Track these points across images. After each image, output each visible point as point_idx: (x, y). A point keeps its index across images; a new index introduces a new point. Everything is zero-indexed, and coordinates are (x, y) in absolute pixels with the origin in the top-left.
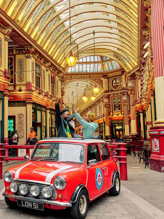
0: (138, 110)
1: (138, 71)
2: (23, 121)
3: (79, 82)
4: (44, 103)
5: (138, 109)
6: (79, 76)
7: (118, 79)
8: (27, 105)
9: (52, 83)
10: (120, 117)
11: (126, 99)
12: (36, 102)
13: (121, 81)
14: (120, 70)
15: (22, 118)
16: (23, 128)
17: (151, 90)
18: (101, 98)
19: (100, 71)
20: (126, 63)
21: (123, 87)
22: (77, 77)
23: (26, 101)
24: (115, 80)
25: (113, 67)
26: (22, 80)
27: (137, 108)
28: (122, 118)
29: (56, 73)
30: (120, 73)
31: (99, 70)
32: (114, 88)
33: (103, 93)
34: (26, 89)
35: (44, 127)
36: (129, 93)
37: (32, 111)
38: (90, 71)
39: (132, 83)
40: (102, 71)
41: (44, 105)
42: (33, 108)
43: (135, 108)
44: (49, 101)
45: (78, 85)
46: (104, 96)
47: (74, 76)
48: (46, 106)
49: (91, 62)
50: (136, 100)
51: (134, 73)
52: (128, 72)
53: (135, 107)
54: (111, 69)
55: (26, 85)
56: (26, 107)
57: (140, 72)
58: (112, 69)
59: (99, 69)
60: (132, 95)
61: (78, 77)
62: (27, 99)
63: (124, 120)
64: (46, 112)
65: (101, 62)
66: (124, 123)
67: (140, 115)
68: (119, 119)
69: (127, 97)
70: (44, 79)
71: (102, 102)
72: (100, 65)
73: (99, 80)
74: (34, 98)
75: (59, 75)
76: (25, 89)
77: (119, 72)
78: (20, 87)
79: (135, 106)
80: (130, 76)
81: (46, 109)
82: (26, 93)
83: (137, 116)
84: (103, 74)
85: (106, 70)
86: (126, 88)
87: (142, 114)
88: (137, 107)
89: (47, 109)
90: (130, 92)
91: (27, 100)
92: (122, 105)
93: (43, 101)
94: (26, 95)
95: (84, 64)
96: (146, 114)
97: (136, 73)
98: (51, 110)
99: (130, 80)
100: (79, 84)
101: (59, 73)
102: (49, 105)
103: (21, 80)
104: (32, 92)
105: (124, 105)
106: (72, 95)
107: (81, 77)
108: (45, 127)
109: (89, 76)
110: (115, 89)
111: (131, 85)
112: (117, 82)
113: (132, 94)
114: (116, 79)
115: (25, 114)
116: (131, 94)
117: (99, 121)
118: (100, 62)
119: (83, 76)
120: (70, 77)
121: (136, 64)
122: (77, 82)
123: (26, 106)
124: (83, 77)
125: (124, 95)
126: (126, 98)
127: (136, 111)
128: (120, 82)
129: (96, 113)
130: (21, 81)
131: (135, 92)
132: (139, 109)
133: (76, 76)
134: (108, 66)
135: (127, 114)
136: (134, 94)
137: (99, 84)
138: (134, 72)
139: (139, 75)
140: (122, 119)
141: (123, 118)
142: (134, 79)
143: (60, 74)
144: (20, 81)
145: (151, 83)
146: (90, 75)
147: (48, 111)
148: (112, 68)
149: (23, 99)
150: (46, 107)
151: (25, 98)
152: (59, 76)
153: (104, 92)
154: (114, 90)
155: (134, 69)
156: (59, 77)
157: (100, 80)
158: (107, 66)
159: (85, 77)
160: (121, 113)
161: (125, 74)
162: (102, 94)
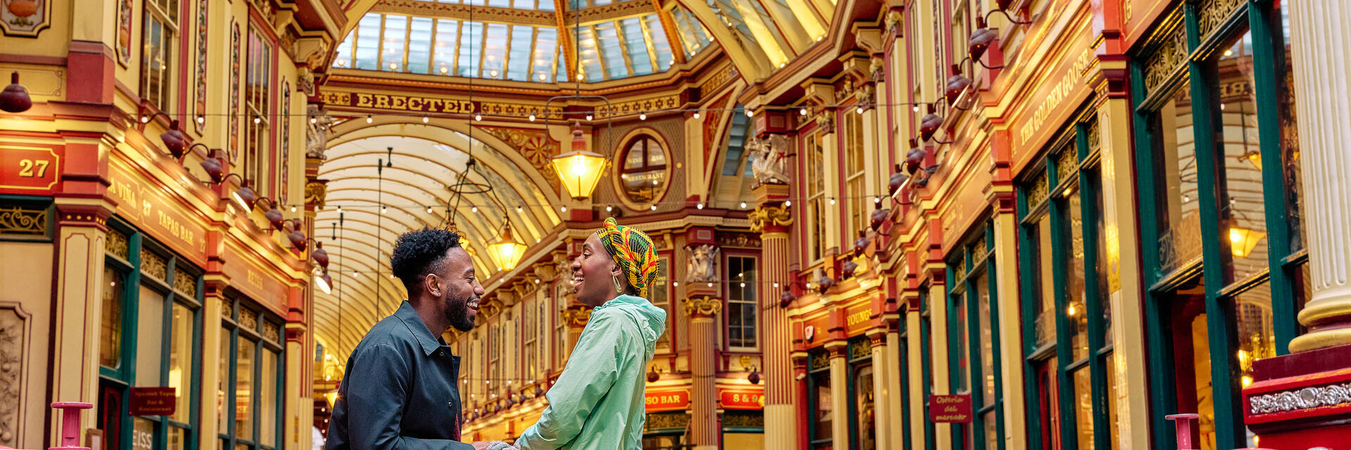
0: (812, 340)
1: (830, 75)
2: (15, 367)
3: (398, 144)
4: (188, 237)
5: (811, 328)
6: (403, 95)
7: (660, 139)
8: (65, 232)
9: (248, 97)
10: (667, 394)
11: (710, 272)
12: (133, 219)
13: (677, 151)
14: (676, 84)
15: (10, 340)
16: (13, 425)
17: (1000, 165)
18: (539, 261)
19: (549, 80)
20: (748, 21)
21: (689, 195)
22: (391, 102)
23: (58, 201)
24: (640, 143)
25: (631, 56)
26: (30, 19)
27: (806, 324)
28: (677, 398)
29: (280, 31)
30: (672, 100)
31: (542, 69)
32: (629, 197)
33: (558, 230)
34: (63, 98)
35: (181, 433)
36: (758, 223)
37: (100, 285)
38: (481, 69)
39: (778, 160)
40: (559, 78)
41: (190, 254)
42: (109, 263)
43: (791, 322)
44: (226, 226)
45: (389, 165)
46: (562, 248)
47: (369, 93)
48: (202, 262)
49: (494, 9)
50: (797, 272)
51: (797, 92)
52: (757, 84)
53: (793, 317)
54: (619, 69)
55: (64, 63)
56: (49, 248)
57: (838, 86)
58: (625, 73)
59: (539, 62)
60: (774, 235)
61: (396, 102)
62: (64, 178)
63: (690, 416)
64: (197, 312)
65: (560, 17)
66: (689, 433)
67: (828, 371)
68: (659, 404)
69: (715, 264)
70: (203, 52)
71: (541, 295)
72: (549, 39)
73: (539, 139)
74: (125, 182)
75: (296, 45)
76: (54, 98)
77: (664, 96)
78: (15, 78)
79: (796, 312)
80: (767, 111)
81: (200, 286)
82: (61, 134)
83: (802, 376)
84: (564, 100)
85: (587, 75)
86: (711, 205)
87: (843, 360)
88: (802, 316)
89: (211, 288)
90: (764, 213)
91: (65, 191)
92: (678, 313)
93: (188, 227)
94: (61, 150)
95: (444, 15)
96: (869, 362)
97: (810, 92)
98: (237, 304)
99: (764, 136)
100: (395, 159)
101: (301, 32)
102: (222, 262)
103: (25, 23)
104: (115, 124)
105: (694, 314)
106: (334, 238)
107: (417, 104)
108: (187, 432)
109: (475, 103)
110: (637, 207)
111: (771, 173)
112: (655, 159)
113: (780, 228)
114: (644, 138)
115: (37, 308)
116: (769, 227)
117: (512, 425)
118: (551, 14)
119: (433, 99)
120: (340, 102)
121: (816, 32)
122: (381, 144)
123: (55, 240)
124: (432, 108)
125: (694, 246)
126: (704, 268)
127: (800, 341)
128: (669, 163)
129: (493, 367)
130: (26, 30)
131: (791, 220)
132: (819, 332)
133: (382, 96)
134: (599, 48)
135: (712, 372)
136: (786, 230)
137: (539, 162)
138: (798, 86)
139: (827, 105)
140: (676, 404)
141: (684, 398)
142: (793, 133)
143: (305, 42)
144: (17, 29)
145: (1001, 120)
146: (475, 99)
147: (215, 308)
148: (627, 65)
149: (34, 179)
150: (204, 272)
151: (48, 177)
152: (302, 58)
153: (568, 218)
154: (630, 214)
155: (798, 61)
156: (299, 65)
157: (543, 135)
158: (596, 51)
159: (448, 106)
160: (673, 365)
161: (709, 107)
162: (548, 240)
